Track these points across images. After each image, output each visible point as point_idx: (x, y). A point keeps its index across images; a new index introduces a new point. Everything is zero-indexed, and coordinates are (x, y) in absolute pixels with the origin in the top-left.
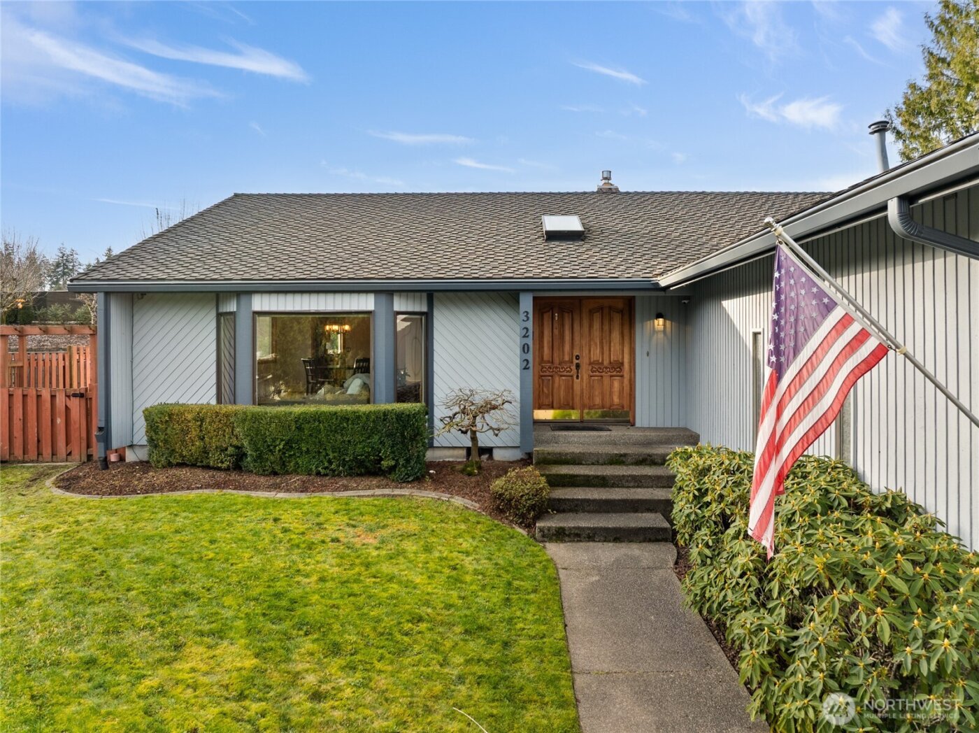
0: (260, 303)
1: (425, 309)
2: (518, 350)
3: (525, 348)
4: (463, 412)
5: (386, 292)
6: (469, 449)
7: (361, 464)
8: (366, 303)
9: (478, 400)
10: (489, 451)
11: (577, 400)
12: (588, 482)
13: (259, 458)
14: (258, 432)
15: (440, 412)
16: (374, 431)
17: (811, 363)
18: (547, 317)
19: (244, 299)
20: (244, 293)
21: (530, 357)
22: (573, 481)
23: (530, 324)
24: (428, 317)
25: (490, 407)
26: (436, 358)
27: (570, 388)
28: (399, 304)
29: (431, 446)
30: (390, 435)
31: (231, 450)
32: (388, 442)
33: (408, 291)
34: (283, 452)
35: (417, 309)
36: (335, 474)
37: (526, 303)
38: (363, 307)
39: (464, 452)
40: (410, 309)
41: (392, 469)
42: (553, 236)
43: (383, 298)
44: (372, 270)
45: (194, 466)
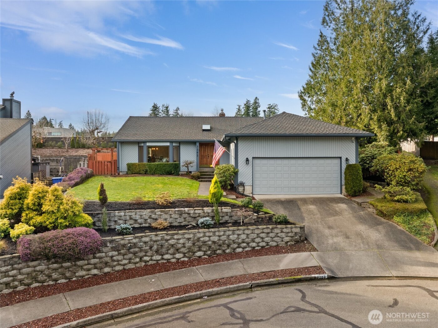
0: (148, 144)
1: (178, 145)
2: (196, 153)
3: (197, 152)
4: (186, 164)
5: (171, 142)
6: (187, 172)
7: (168, 172)
8: (168, 144)
9: (189, 162)
10: (191, 172)
11: (208, 163)
12: (208, 175)
13: (150, 172)
14: (150, 167)
15: (182, 164)
16: (171, 166)
17: (218, 151)
18: (202, 147)
19: (145, 143)
20: (145, 142)
21: (199, 154)
22: (205, 175)
23: (198, 148)
24: (179, 146)
25: (190, 163)
26: (181, 154)
27: (207, 161)
28: (174, 144)
29: (180, 171)
30: (173, 167)
31: (145, 170)
32: (173, 168)
33: (176, 142)
34: (155, 170)
35: (177, 145)
36: (164, 174)
37: (198, 144)
38: (167, 145)
39: (186, 172)
40: (176, 145)
41: (174, 173)
42: (204, 130)
43: (171, 143)
44: (169, 138)
45: (137, 174)
